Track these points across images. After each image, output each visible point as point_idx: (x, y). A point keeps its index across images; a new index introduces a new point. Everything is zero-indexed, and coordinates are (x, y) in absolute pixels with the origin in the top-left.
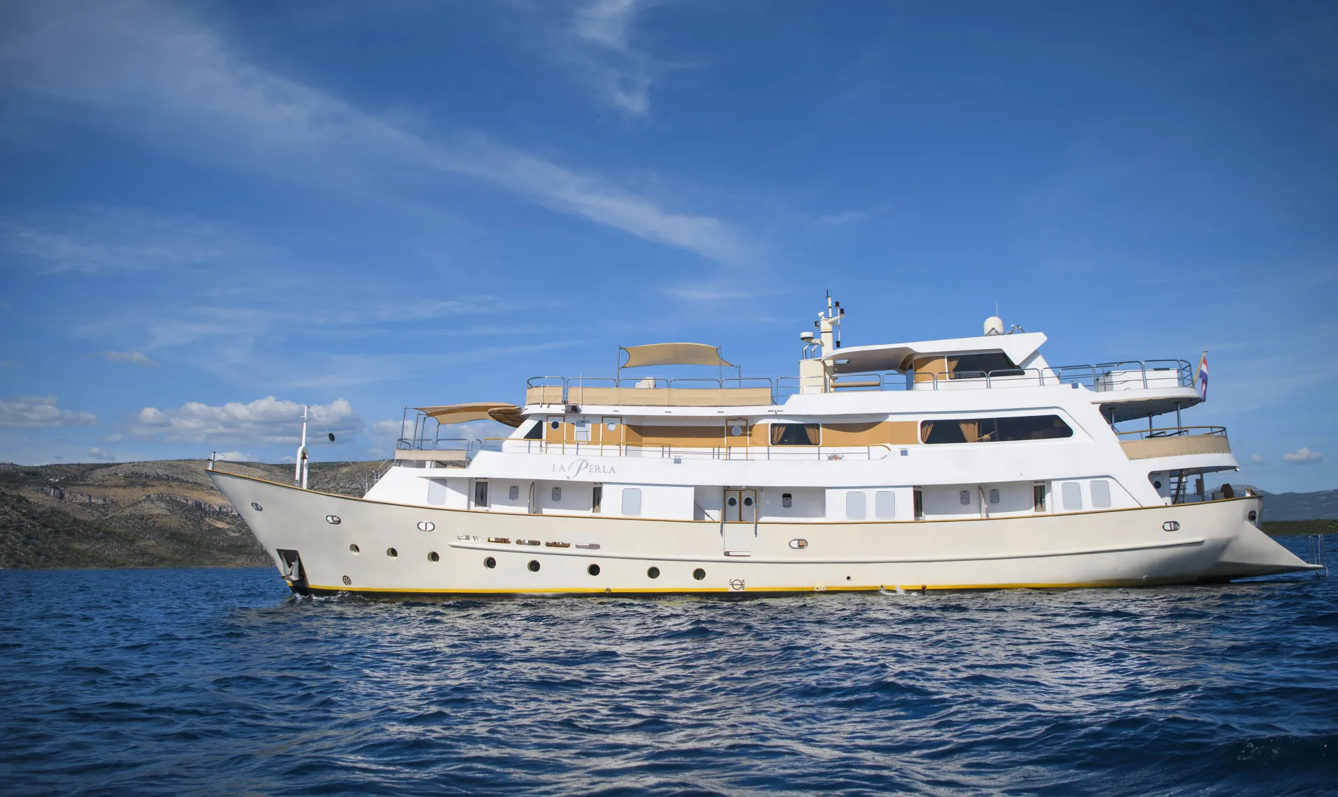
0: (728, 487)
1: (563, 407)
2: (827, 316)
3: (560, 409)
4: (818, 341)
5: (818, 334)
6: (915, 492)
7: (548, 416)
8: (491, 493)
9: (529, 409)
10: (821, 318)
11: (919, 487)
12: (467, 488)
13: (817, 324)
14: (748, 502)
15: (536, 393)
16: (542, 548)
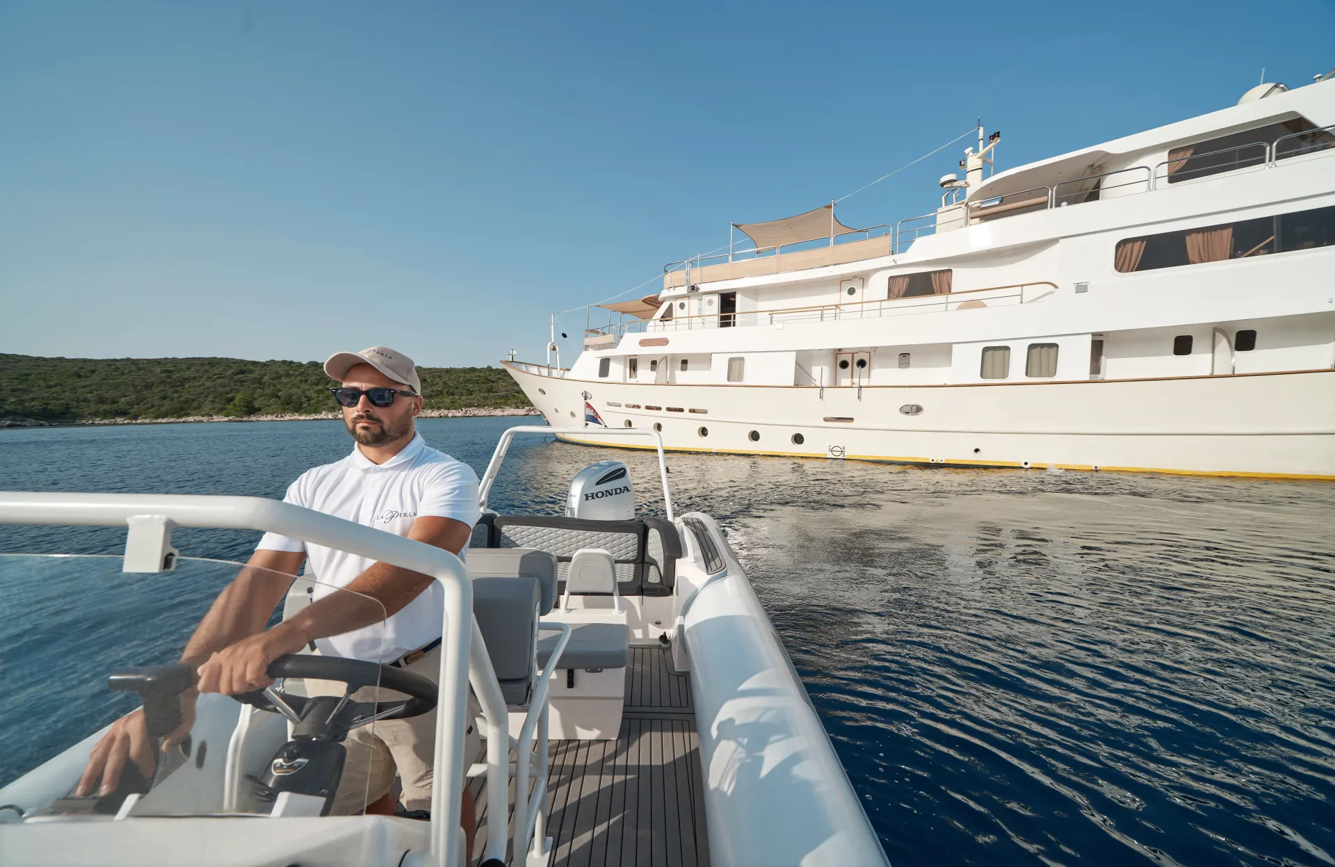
0: (840, 350)
1: (686, 288)
2: (976, 150)
3: (683, 290)
4: (962, 183)
5: (963, 176)
6: (1093, 342)
7: (677, 297)
8: (639, 366)
9: (664, 294)
10: (968, 155)
11: (1100, 334)
12: (623, 363)
13: (962, 164)
14: (862, 363)
15: (668, 278)
16: (664, 412)
